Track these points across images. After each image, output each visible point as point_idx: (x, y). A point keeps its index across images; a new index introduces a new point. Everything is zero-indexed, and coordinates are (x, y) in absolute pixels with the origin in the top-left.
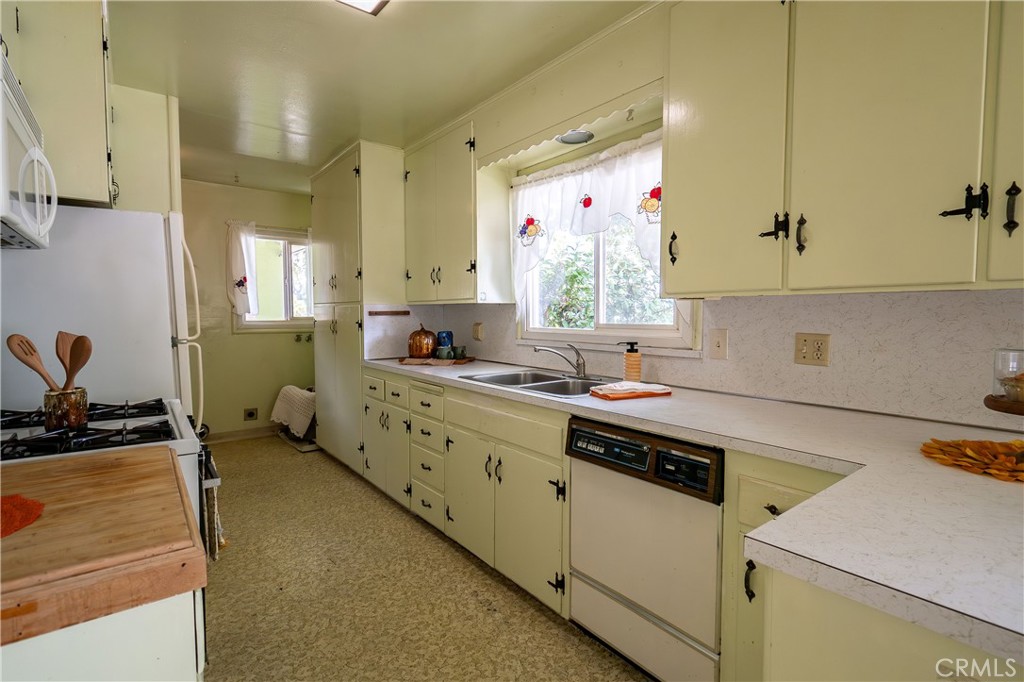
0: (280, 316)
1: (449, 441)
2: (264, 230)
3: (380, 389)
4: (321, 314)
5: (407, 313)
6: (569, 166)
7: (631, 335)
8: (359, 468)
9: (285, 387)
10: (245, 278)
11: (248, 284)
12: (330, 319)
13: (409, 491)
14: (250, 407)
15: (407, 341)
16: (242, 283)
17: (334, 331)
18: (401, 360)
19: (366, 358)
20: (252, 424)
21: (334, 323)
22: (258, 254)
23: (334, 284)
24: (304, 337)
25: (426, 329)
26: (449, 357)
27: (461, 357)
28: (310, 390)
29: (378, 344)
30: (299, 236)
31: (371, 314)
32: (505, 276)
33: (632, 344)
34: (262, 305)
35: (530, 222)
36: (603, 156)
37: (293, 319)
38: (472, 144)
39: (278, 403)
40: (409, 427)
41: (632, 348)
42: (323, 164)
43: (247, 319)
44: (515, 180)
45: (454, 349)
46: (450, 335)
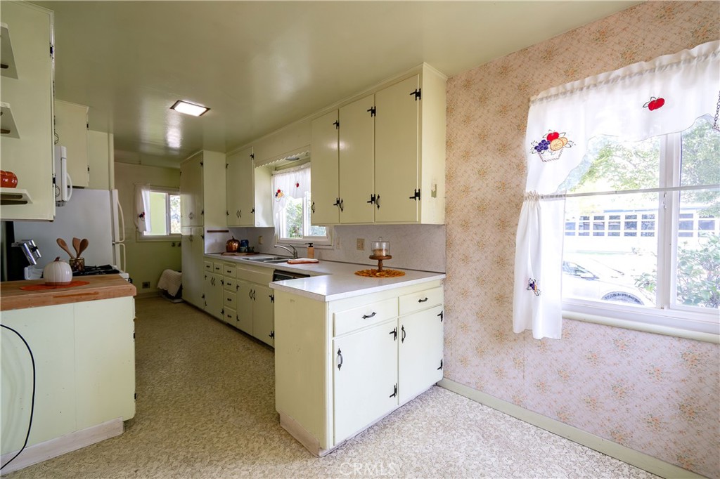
0: (164, 233)
1: (238, 286)
2: (155, 188)
3: (211, 267)
4: (186, 232)
5: (227, 231)
6: (292, 169)
7: (311, 240)
8: (202, 306)
9: (165, 271)
10: (144, 213)
11: (146, 216)
12: (189, 234)
13: (223, 312)
14: (146, 281)
15: (226, 244)
16: (142, 215)
17: (191, 240)
18: (222, 254)
19: (206, 252)
20: (147, 290)
21: (191, 236)
22: (151, 200)
23: (191, 216)
24: (177, 244)
25: (235, 238)
26: (245, 251)
27: (251, 252)
28: (180, 272)
29: (212, 246)
30: (175, 191)
31: (208, 231)
32: (269, 214)
33: (311, 244)
34: (153, 227)
35: (279, 191)
36: (302, 167)
37: (170, 234)
38: (253, 157)
39: (162, 278)
40: (223, 283)
41: (311, 245)
42: (188, 157)
43: (145, 235)
44: (274, 172)
45: (248, 248)
46: (247, 242)
